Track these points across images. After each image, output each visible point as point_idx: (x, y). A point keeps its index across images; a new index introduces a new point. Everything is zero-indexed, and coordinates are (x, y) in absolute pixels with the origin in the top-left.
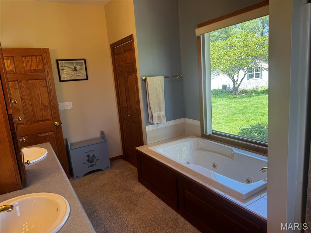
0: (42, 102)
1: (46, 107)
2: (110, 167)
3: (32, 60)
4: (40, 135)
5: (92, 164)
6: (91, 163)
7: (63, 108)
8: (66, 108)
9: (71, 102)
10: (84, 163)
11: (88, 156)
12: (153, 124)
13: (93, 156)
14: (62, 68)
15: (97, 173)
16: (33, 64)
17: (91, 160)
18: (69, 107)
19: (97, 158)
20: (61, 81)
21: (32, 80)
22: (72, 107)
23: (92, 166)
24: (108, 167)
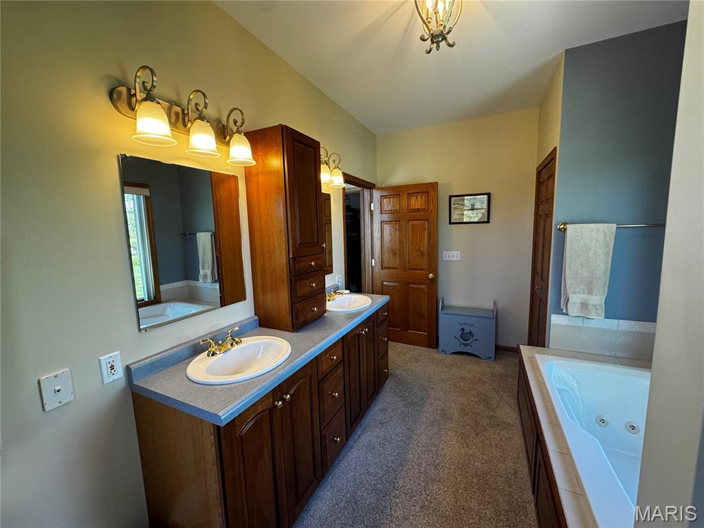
0: (419, 247)
1: (422, 254)
2: (493, 357)
3: (417, 198)
4: (411, 285)
5: (466, 342)
6: (464, 340)
7: (447, 259)
8: (451, 259)
9: (459, 252)
10: (455, 337)
11: (463, 329)
12: (567, 314)
13: (470, 333)
14: (455, 206)
15: (471, 358)
16: (417, 203)
17: (465, 336)
18: (455, 259)
19: (474, 338)
20: (450, 223)
21: (413, 220)
22: (459, 259)
23: (466, 345)
24: (490, 358)
